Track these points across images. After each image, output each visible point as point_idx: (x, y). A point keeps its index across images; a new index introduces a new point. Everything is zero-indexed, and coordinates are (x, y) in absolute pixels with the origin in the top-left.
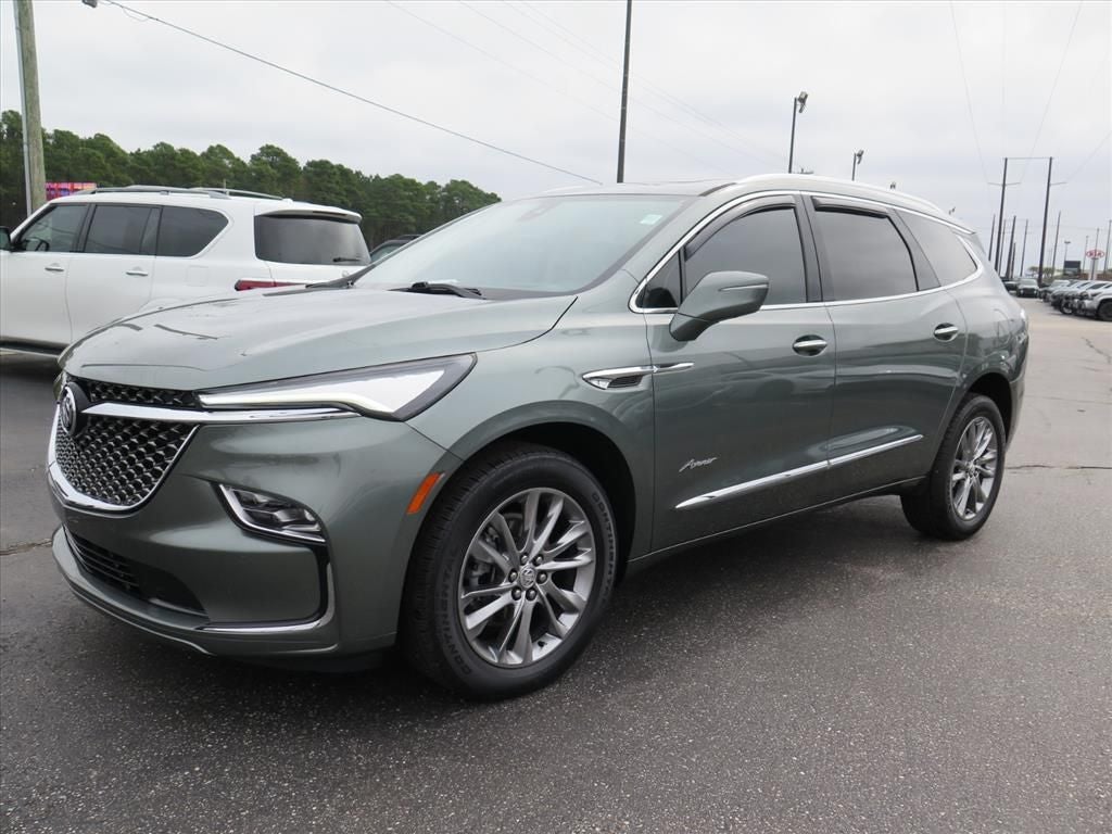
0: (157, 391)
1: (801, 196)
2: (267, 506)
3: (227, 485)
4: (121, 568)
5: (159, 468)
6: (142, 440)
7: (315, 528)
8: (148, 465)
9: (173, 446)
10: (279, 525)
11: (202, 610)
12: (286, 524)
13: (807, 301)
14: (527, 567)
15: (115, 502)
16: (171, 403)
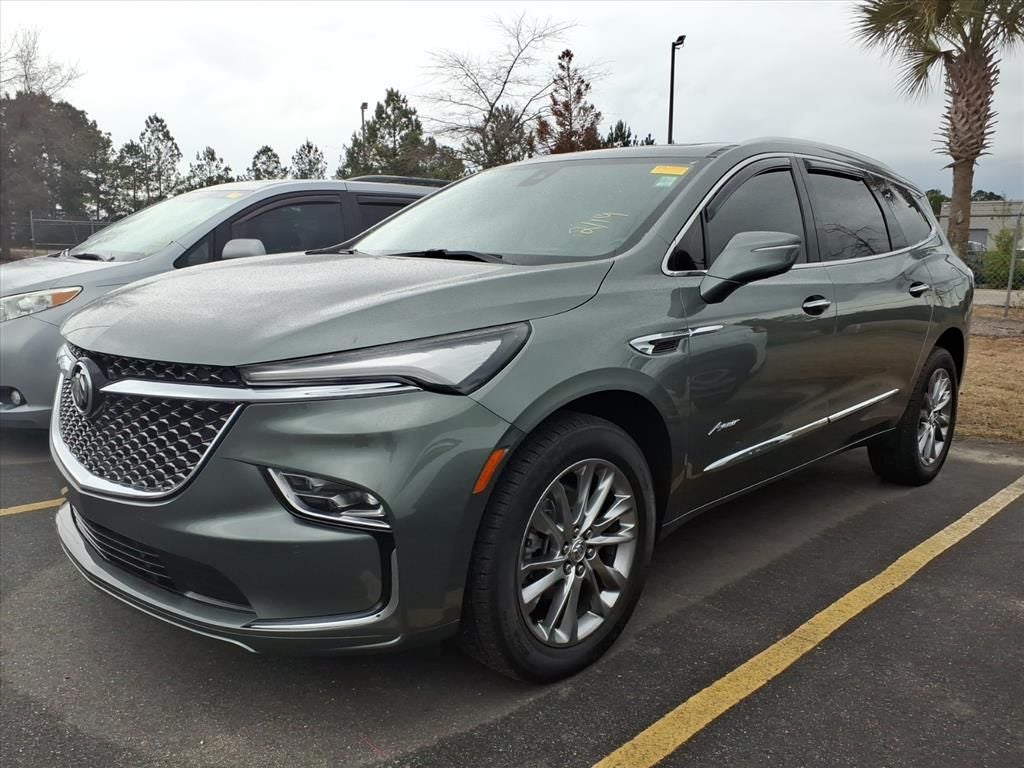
0: (190, 366)
1: (796, 158)
2: (323, 490)
3: (277, 469)
4: (147, 558)
5: (195, 451)
6: (174, 421)
7: (379, 512)
8: (182, 448)
9: (211, 427)
10: (338, 511)
11: (247, 604)
12: (344, 509)
13: (808, 262)
14: (578, 540)
15: (140, 487)
16: (207, 380)
